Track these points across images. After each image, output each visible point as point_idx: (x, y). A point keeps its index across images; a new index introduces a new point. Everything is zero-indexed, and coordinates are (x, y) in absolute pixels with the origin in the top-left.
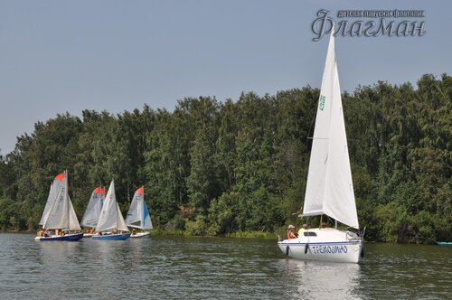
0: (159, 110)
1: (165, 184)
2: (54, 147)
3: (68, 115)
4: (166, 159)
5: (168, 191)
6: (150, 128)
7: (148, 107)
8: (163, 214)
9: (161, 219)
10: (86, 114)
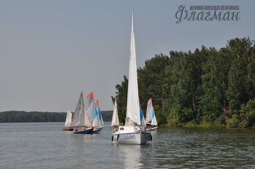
0: (210, 48)
1: (213, 95)
2: (152, 75)
3: (162, 55)
4: (214, 80)
5: (215, 100)
6: (205, 61)
7: (204, 47)
8: (213, 114)
9: (211, 117)
10: (172, 53)
